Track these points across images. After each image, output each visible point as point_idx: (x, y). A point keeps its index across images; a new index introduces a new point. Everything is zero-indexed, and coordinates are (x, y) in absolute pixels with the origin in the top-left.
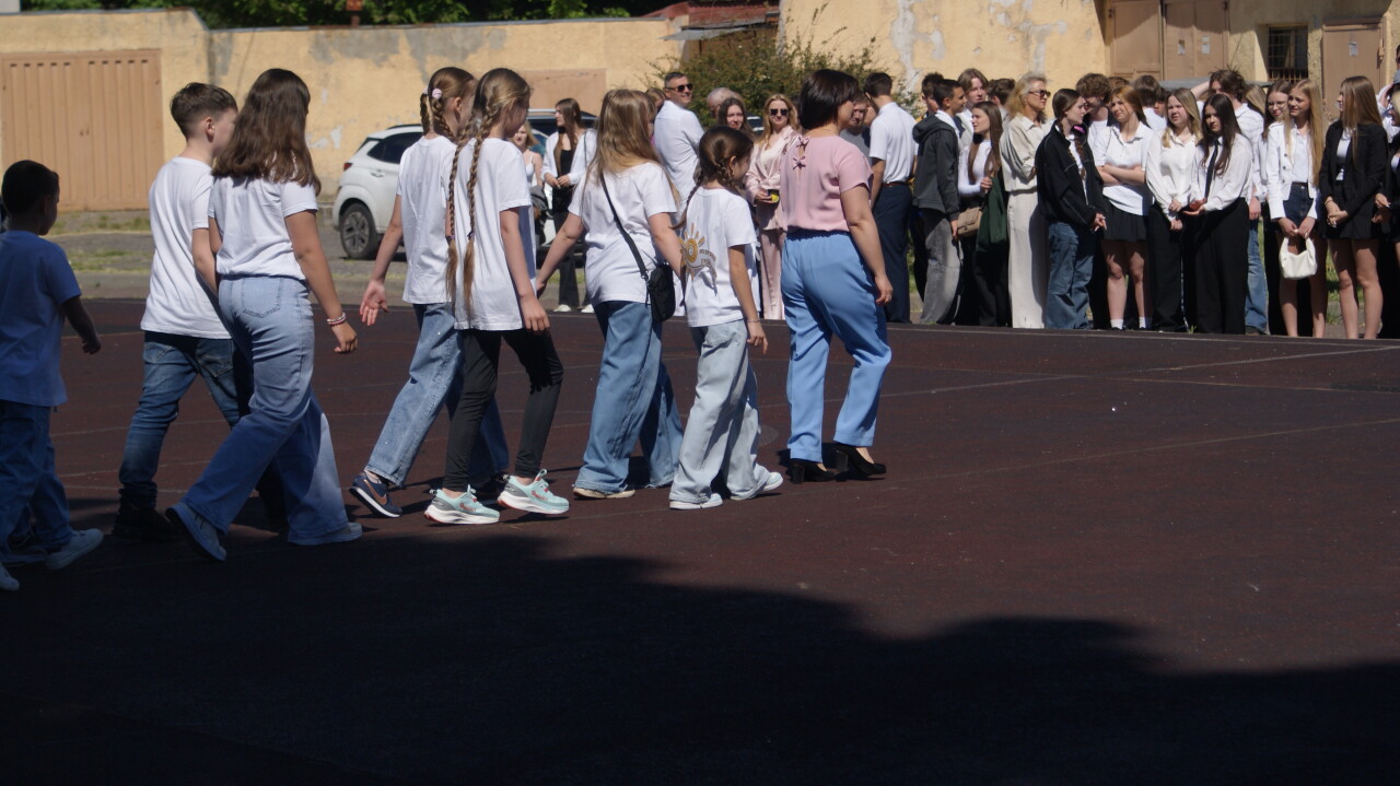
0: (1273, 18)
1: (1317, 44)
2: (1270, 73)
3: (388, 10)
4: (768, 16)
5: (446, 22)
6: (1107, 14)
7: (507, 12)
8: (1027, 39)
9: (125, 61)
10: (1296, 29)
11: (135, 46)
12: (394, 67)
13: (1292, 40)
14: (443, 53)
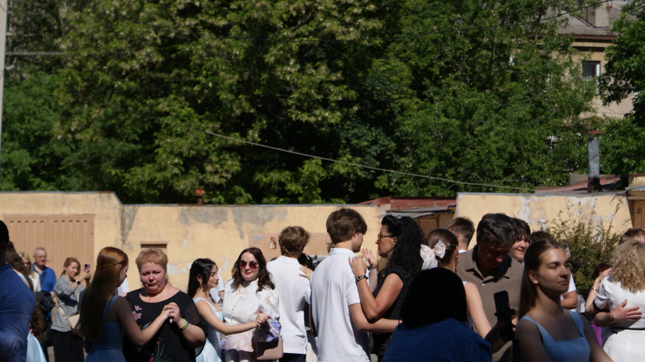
3: (210, 196)
4: (449, 206)
5: (242, 204)
6: (636, 211)
7: (274, 199)
9: (75, 221)
11: (81, 212)
12: (224, 228)
14: (252, 221)
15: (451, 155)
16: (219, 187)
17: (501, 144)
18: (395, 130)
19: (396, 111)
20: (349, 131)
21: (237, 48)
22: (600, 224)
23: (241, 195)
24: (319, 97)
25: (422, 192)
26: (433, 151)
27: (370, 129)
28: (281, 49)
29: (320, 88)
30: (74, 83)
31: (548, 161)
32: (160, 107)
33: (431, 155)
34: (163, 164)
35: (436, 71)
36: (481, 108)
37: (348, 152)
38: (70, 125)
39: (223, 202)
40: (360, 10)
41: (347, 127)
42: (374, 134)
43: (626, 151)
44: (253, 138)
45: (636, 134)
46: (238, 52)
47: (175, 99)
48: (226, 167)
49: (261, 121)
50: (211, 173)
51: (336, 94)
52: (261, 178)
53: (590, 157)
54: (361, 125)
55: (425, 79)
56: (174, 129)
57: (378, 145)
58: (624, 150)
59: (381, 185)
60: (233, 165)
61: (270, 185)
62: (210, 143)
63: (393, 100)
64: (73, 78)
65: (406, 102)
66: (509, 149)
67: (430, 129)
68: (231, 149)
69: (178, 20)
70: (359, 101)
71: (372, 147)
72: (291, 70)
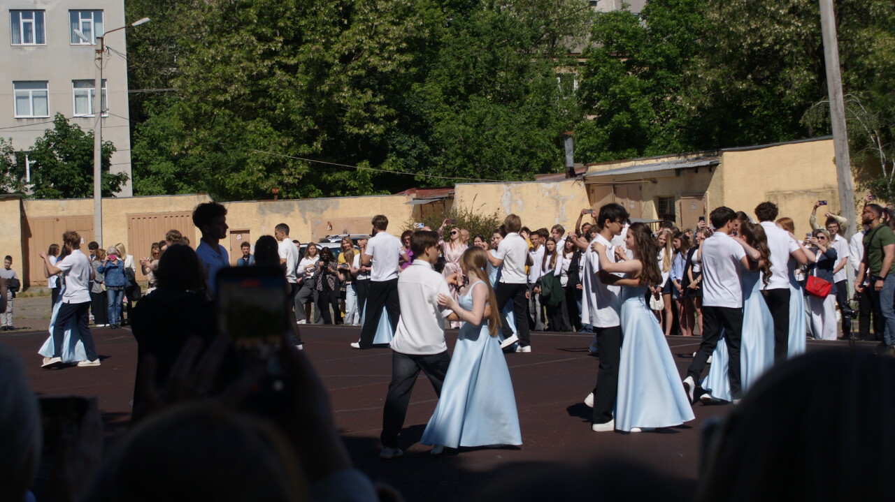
0: (659, 194)
1: (679, 204)
2: (660, 217)
3: (289, 192)
4: (450, 194)
5: (313, 197)
6: (591, 192)
7: (339, 192)
8: (558, 202)
9: (180, 216)
10: (670, 198)
11: (184, 209)
12: (292, 216)
13: (668, 203)
14: (313, 211)
17: (515, 143)
18: (429, 137)
19: (431, 122)
20: (394, 139)
21: (302, 81)
23: (313, 191)
24: (367, 115)
26: (459, 151)
27: (410, 137)
28: (333, 80)
29: (367, 107)
30: (186, 112)
32: (249, 127)
33: (457, 155)
34: (250, 170)
35: (462, 90)
37: (394, 154)
38: (184, 144)
40: (395, 48)
41: (392, 136)
42: (413, 140)
43: (588, 147)
44: (316, 148)
45: (597, 133)
46: (303, 84)
47: (260, 121)
48: (298, 171)
49: (323, 134)
50: (286, 175)
51: (381, 111)
52: (327, 177)
53: (566, 152)
54: (403, 134)
56: (259, 144)
57: (417, 149)
59: (419, 178)
60: (303, 169)
61: (336, 182)
62: (286, 153)
63: (427, 114)
64: (183, 108)
67: (454, 135)
68: (304, 156)
69: (258, 62)
70: (397, 116)
71: (412, 150)
72: (345, 95)
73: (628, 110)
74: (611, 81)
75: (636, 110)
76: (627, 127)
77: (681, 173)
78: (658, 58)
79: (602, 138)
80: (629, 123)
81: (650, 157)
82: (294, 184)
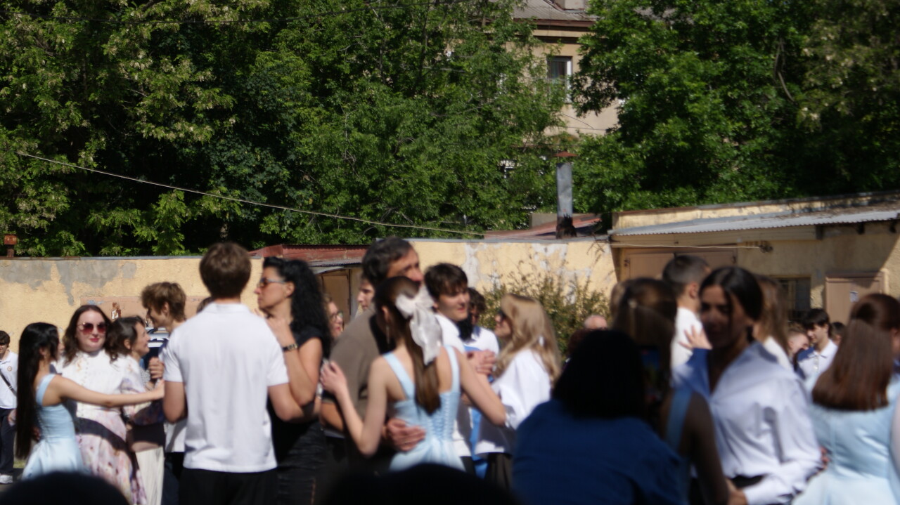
1: (819, 292)
6: (622, 263)
7: (117, 249)
10: (797, 280)
12: (46, 290)
14: (86, 281)
15: (367, 187)
16: (38, 232)
17: (438, 170)
18: (289, 152)
19: (290, 125)
20: (223, 154)
21: (63, 35)
22: (573, 279)
24: (181, 105)
25: (327, 238)
26: (342, 181)
27: (253, 151)
28: (125, 36)
29: (182, 92)
31: (502, 195)
33: (339, 187)
35: (345, 68)
36: (407, 120)
37: (222, 182)
39: (43, 253)
41: (221, 148)
42: (259, 157)
43: (608, 180)
44: (86, 162)
45: (622, 157)
46: (64, 39)
48: (48, 204)
49: (97, 138)
50: (26, 212)
51: (205, 100)
52: (99, 219)
53: (560, 190)
54: (240, 144)
55: (328, 80)
57: (265, 173)
58: (607, 179)
59: (269, 228)
60: (58, 201)
61: (111, 229)
62: (24, 170)
63: (286, 109)
65: (303, 112)
66: (448, 178)
67: (338, 149)
68: (54, 178)
70: (237, 110)
71: (256, 175)
72: (140, 66)
73: (684, 115)
74: (647, 63)
75: (701, 116)
76: (683, 147)
77: (827, 233)
78: (735, 21)
79: (634, 165)
80: (685, 139)
81: (724, 204)
82: (41, 229)
